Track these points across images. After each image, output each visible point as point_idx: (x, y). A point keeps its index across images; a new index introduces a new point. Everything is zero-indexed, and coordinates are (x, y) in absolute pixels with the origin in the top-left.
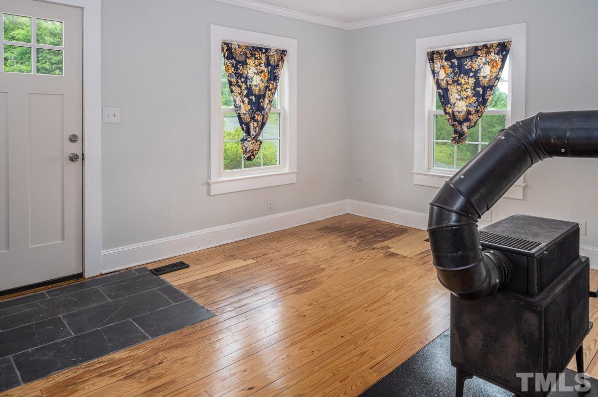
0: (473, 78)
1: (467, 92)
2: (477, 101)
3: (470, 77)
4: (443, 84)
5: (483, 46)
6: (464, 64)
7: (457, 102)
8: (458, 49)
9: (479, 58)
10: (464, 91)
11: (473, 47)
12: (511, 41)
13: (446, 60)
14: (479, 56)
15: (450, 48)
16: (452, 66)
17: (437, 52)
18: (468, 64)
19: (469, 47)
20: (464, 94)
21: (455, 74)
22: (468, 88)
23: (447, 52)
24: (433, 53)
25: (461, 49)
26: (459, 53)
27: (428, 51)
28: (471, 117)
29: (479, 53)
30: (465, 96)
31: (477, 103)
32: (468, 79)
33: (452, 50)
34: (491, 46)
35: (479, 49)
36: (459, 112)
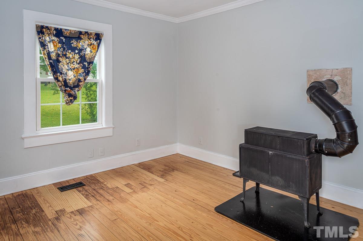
0: (78, 55)
1: (74, 64)
2: (85, 72)
3: (76, 53)
4: (53, 56)
5: (85, 32)
6: (71, 42)
7: (67, 71)
8: (66, 30)
9: (82, 40)
10: (72, 64)
11: (78, 31)
12: (103, 34)
13: (56, 36)
14: (82, 39)
15: (60, 27)
16: (61, 42)
17: (47, 27)
18: (74, 43)
19: (75, 31)
20: (72, 66)
21: (64, 49)
22: (74, 62)
23: (56, 29)
24: (42, 27)
25: (68, 30)
26: (67, 33)
27: (37, 23)
28: (81, 83)
29: (82, 36)
30: (72, 67)
31: (84, 73)
32: (74, 55)
33: (61, 29)
34: (91, 34)
35: (82, 34)
36: (70, 80)
